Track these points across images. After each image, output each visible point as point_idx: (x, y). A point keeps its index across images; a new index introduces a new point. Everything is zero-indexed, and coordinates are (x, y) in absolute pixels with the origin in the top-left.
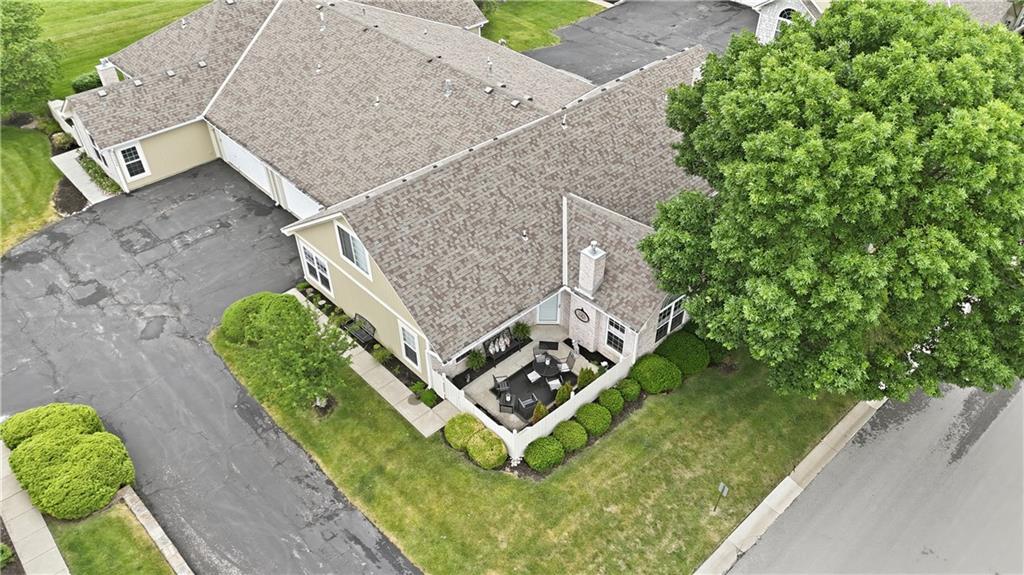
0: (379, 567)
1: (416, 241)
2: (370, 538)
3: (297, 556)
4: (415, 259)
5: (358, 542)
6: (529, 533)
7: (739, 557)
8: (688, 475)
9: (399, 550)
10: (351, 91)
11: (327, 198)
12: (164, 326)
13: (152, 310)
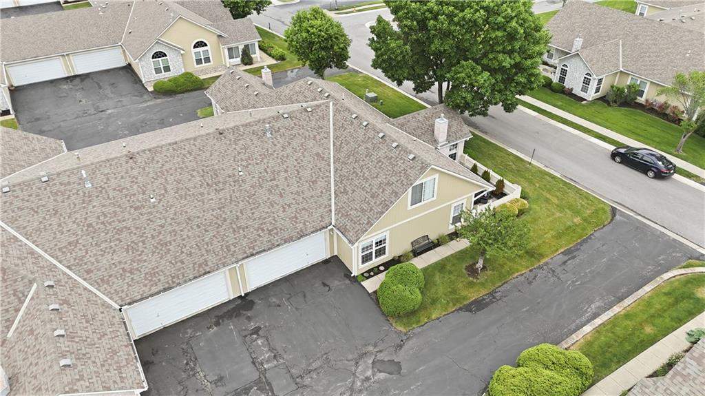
0: (579, 255)
2: (563, 257)
3: (579, 283)
9: (568, 249)
10: (208, 185)
11: (322, 223)
12: (386, 360)
13: (364, 371)
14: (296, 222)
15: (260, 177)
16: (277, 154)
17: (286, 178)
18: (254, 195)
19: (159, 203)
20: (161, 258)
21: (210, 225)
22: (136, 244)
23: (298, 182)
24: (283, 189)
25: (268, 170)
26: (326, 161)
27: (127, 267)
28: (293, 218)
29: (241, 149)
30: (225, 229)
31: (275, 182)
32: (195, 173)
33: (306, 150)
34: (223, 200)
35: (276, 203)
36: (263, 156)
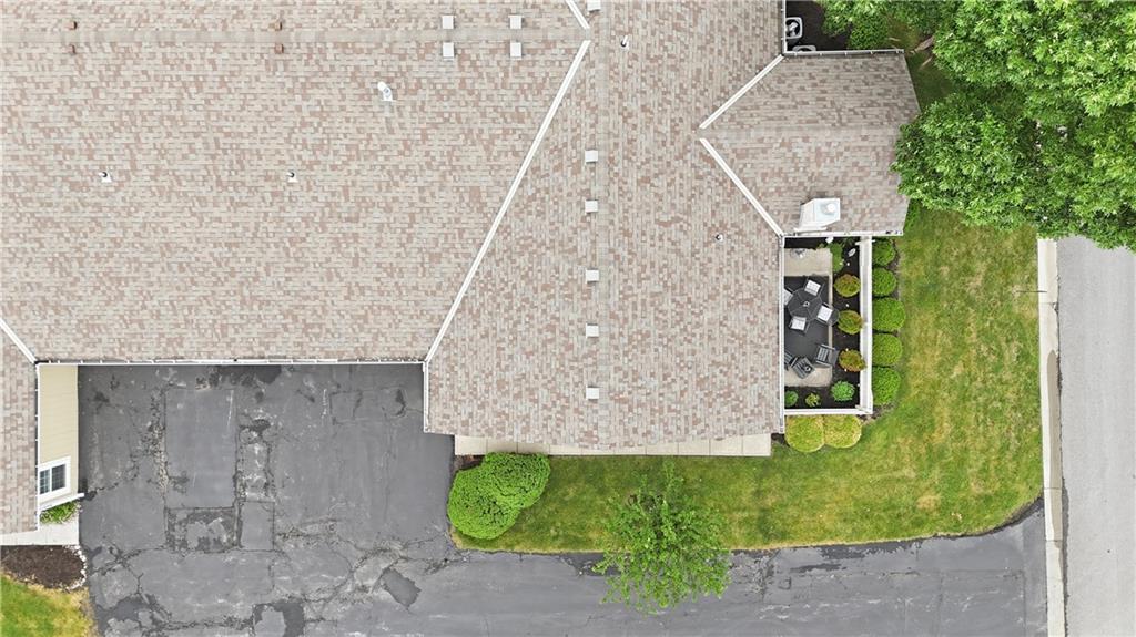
0: (845, 568)
1: (669, 379)
2: (815, 557)
3: (784, 617)
4: (686, 394)
5: (810, 568)
6: (923, 451)
7: (1057, 310)
8: (978, 281)
9: (843, 545)
10: (219, 182)
11: (409, 349)
12: (405, 576)
13: (367, 576)
14: (362, 329)
15: (328, 204)
16: (387, 158)
17: (380, 228)
18: (304, 240)
19: (117, 190)
20: (108, 303)
21: (202, 274)
22: (67, 259)
23: (402, 245)
24: (364, 250)
25: (352, 194)
26: (485, 215)
27: (50, 296)
28: (360, 317)
29: (313, 114)
30: (227, 292)
31: (354, 228)
32: (199, 144)
33: (454, 168)
34: (239, 230)
35: (338, 275)
36: (354, 153)
